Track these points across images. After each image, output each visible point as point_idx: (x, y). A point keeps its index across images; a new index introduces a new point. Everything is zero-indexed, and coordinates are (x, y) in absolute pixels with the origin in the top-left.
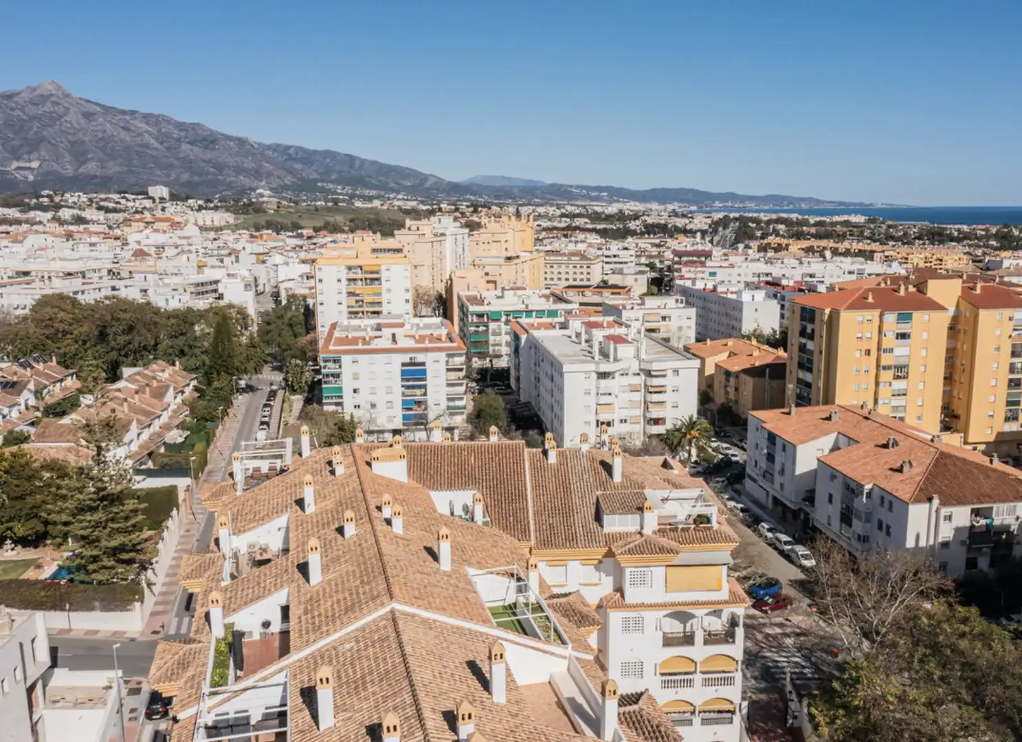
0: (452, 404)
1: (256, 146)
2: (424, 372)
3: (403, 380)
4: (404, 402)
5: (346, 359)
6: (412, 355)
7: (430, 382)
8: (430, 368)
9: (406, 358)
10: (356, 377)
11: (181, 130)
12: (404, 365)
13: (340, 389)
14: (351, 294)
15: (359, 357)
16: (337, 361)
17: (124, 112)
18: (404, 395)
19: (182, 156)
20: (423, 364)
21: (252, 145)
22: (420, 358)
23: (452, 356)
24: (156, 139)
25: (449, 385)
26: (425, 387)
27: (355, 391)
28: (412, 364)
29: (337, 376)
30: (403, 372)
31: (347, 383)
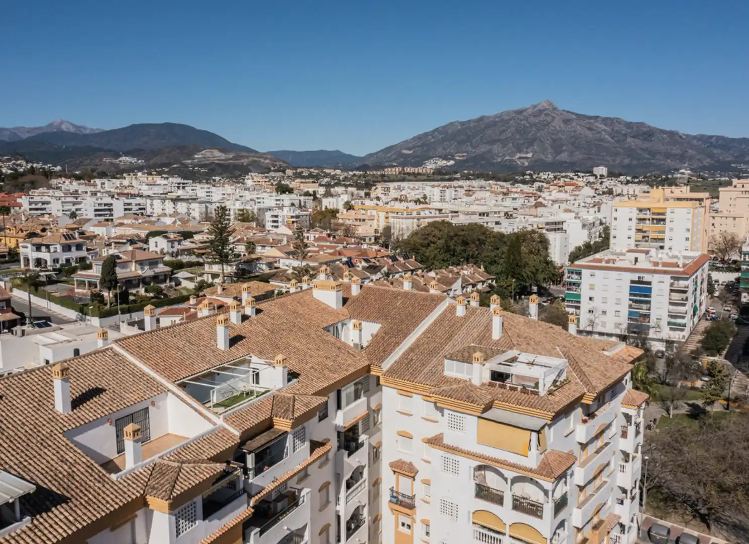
0: (673, 320)
1: (684, 137)
2: (650, 290)
3: (631, 294)
4: (630, 313)
5: (585, 273)
6: (641, 275)
7: (654, 299)
8: (655, 287)
9: (635, 277)
10: (592, 287)
11: (629, 128)
12: (632, 282)
13: (579, 296)
14: (639, 231)
15: (597, 272)
16: (579, 273)
17: (590, 118)
18: (630, 306)
19: (627, 146)
20: (649, 283)
21: (680, 137)
22: (647, 277)
23: (678, 279)
24: (610, 135)
25: (671, 304)
26: (649, 302)
27: (591, 299)
28: (639, 282)
29: (578, 285)
30: (632, 288)
31: (585, 292)
